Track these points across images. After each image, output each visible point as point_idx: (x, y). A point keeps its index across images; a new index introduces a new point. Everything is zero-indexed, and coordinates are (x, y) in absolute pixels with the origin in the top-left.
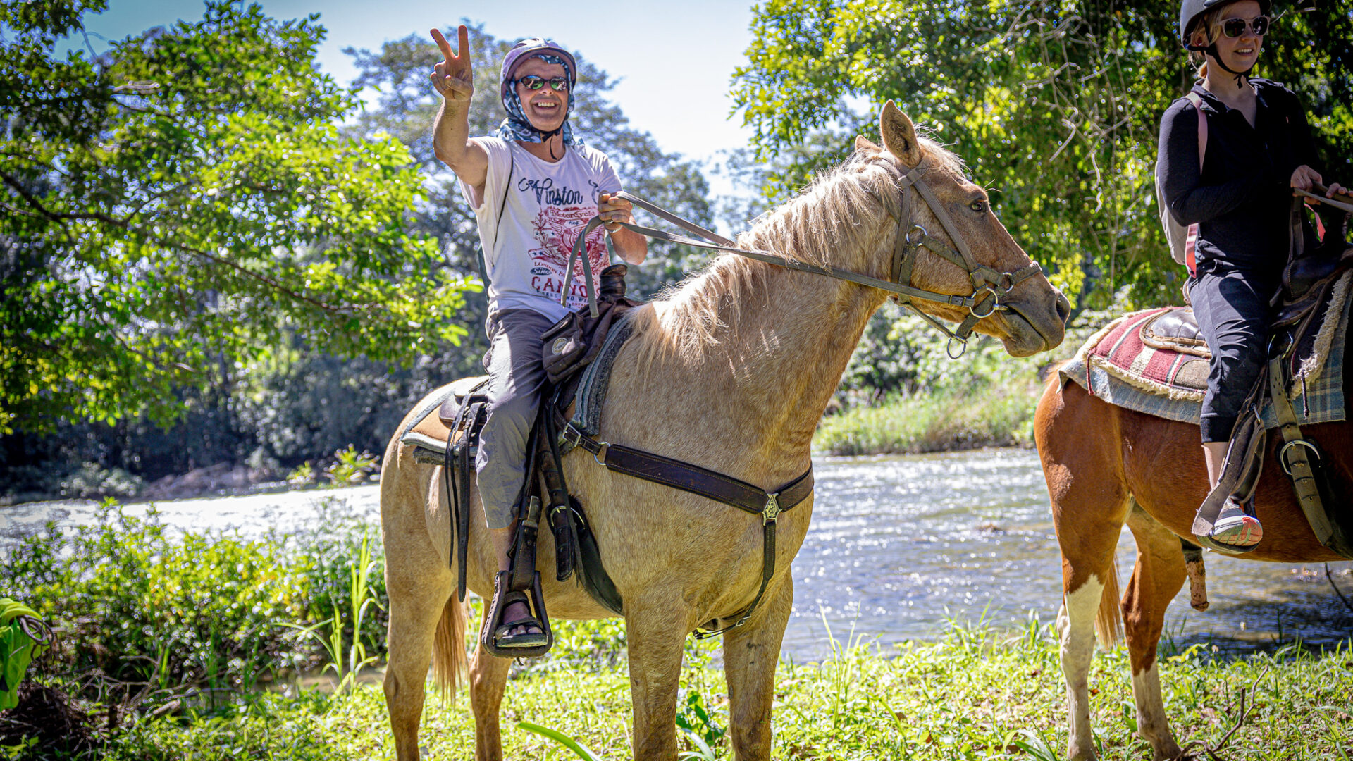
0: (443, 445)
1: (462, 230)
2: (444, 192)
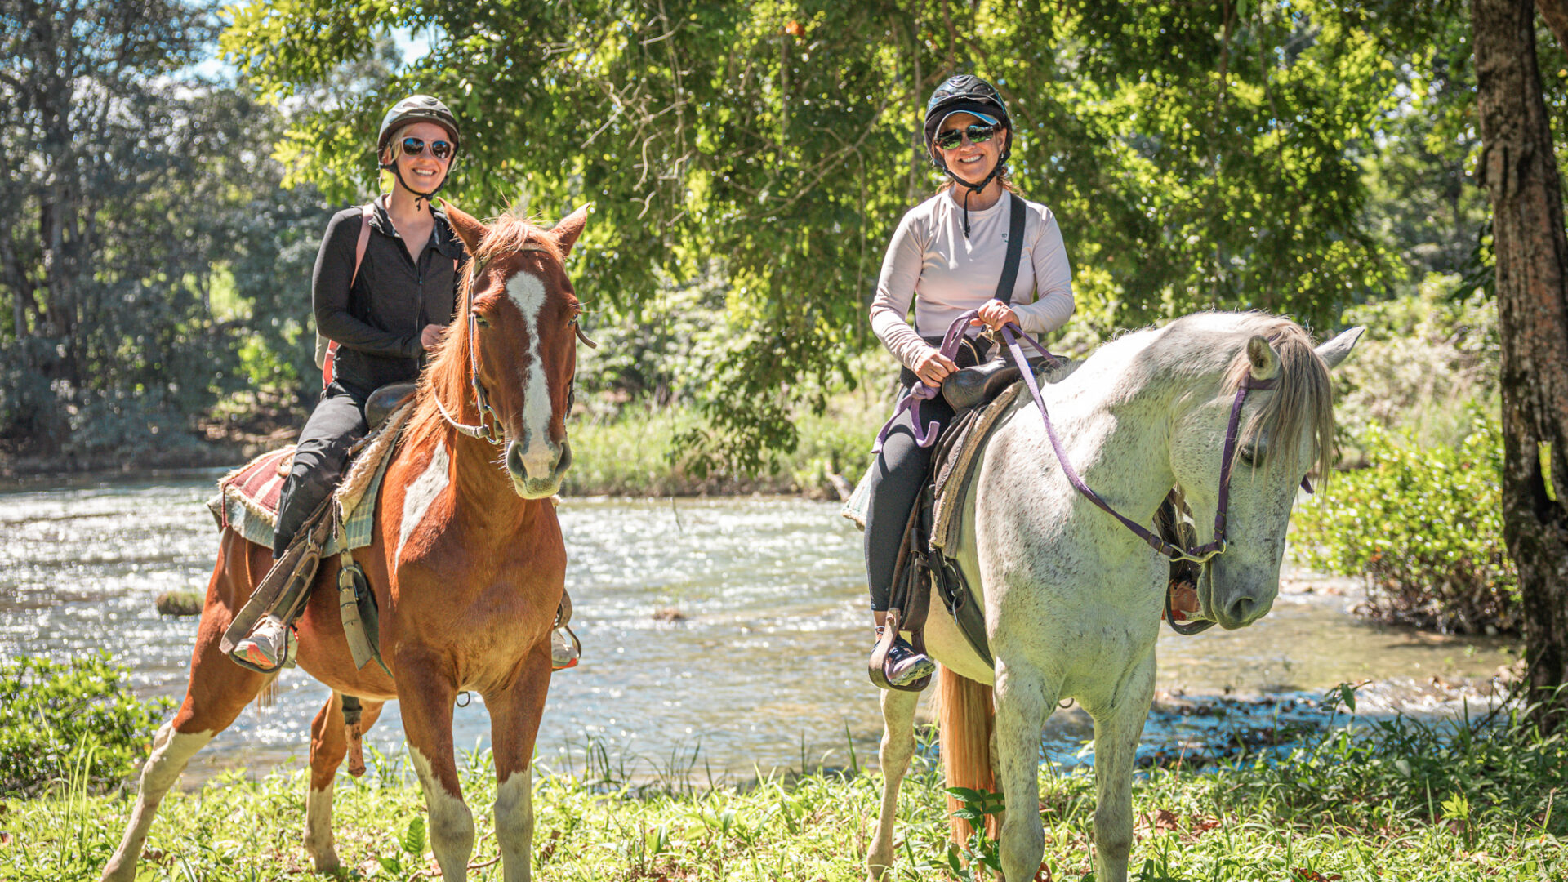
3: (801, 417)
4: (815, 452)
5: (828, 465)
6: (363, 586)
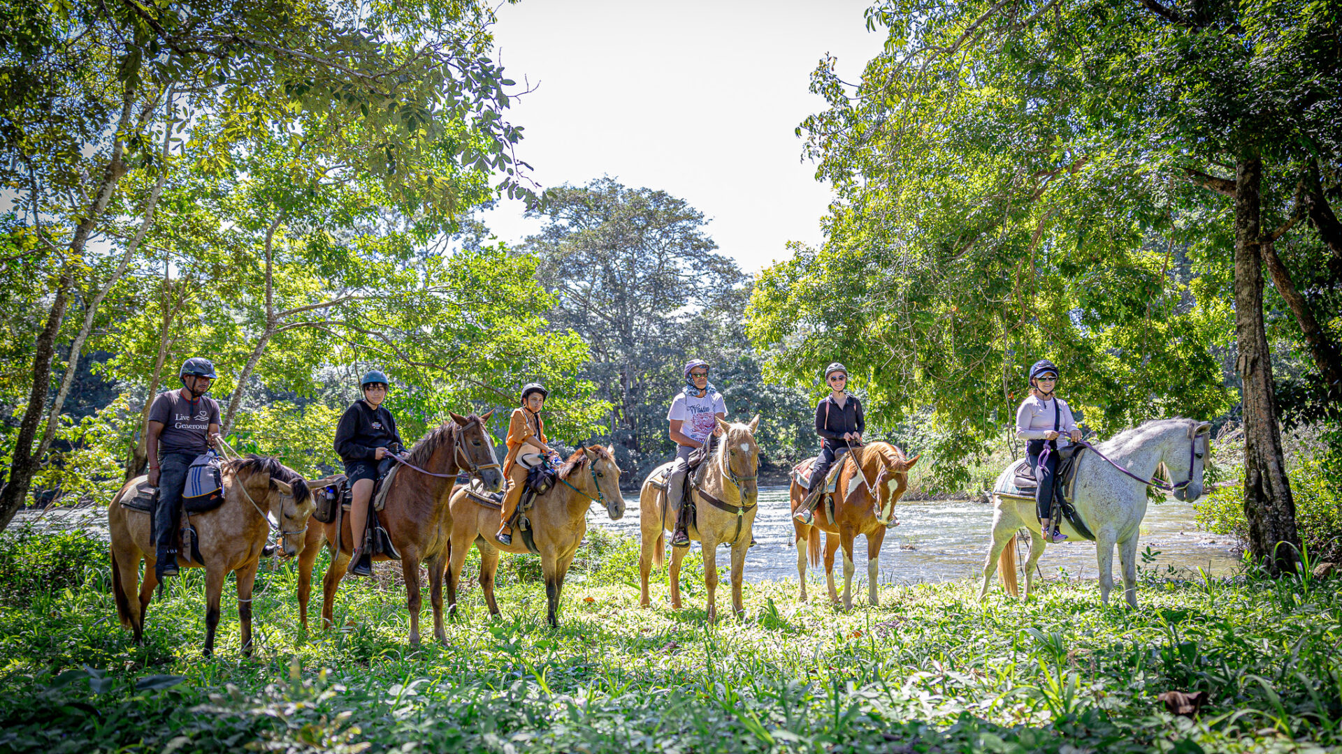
1: (595, 323)
2: (583, 295)
3: (972, 469)
4: (977, 480)
5: (982, 485)
6: (832, 504)
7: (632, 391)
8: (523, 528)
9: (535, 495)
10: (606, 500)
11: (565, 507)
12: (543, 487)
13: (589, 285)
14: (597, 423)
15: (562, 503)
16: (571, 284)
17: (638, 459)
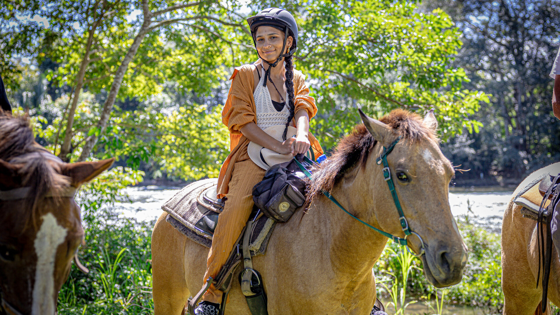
0: (537, 208)
1: (492, 49)
2: (482, 27)
7: (524, 104)
8: (246, 289)
9: (269, 222)
10: (418, 238)
11: (327, 253)
12: (284, 207)
13: (487, 19)
14: (471, 118)
15: (323, 243)
16: (472, 18)
17: (528, 159)
